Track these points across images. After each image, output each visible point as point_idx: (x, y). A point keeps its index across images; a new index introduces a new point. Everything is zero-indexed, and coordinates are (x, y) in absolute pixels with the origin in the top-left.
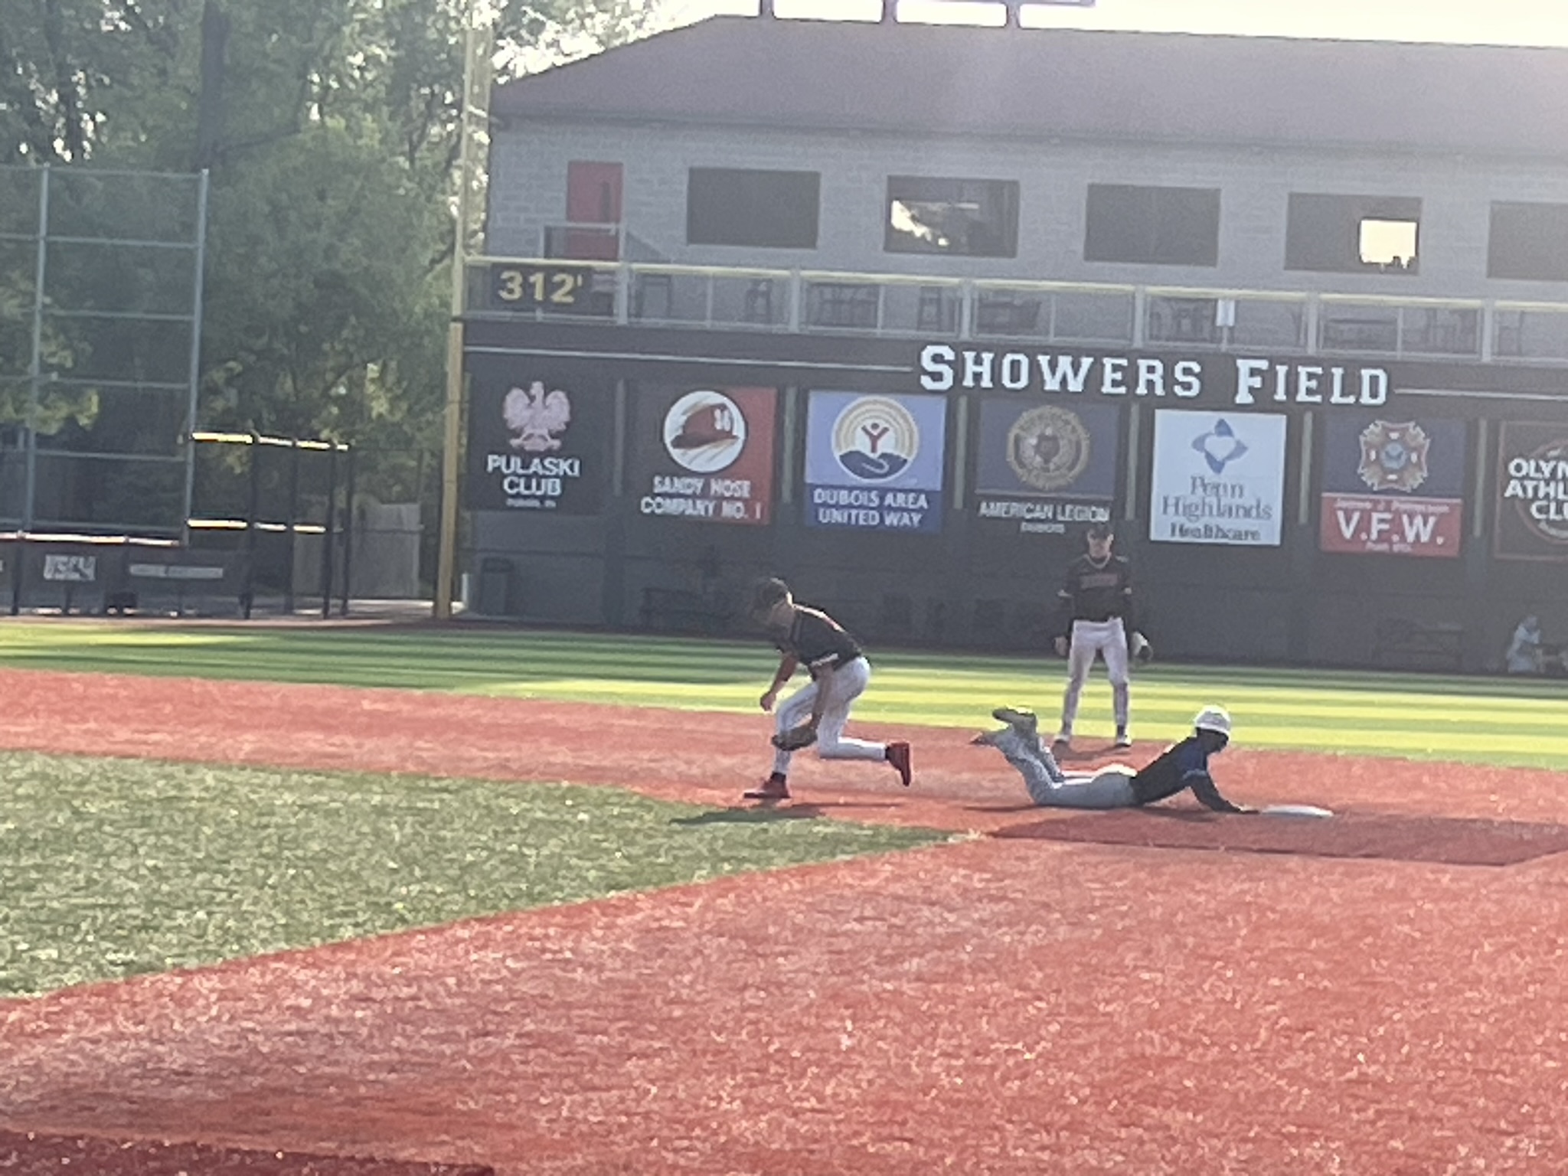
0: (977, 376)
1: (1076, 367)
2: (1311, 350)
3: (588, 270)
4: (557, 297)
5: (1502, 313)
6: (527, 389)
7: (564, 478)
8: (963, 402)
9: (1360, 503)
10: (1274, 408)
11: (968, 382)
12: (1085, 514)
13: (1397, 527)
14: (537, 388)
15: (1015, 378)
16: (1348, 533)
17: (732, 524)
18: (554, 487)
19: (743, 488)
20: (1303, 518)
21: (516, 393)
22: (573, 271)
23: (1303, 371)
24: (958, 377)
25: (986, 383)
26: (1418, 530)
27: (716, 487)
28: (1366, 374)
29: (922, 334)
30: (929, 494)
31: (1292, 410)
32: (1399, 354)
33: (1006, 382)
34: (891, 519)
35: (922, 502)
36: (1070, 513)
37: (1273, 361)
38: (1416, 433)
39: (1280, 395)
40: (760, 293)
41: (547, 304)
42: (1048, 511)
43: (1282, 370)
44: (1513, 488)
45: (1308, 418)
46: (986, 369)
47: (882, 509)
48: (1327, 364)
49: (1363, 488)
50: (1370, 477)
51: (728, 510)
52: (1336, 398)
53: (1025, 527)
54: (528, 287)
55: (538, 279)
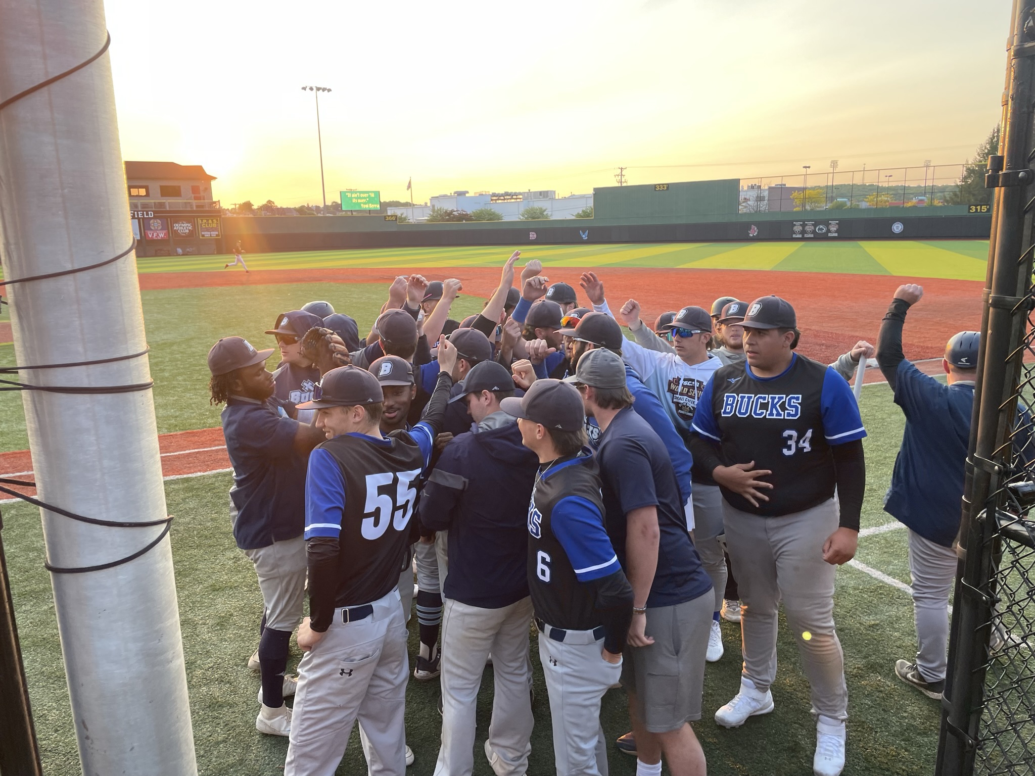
2: (140, 209)
5: (169, 203)
9: (152, 232)
10: (136, 218)
13: (158, 235)
16: (150, 236)
20: (143, 235)
23: (139, 213)
26: (162, 235)
28: (149, 213)
31: (139, 219)
32: (154, 209)
37: (134, 211)
38: (159, 221)
39: (136, 216)
43: (136, 213)
44: (175, 228)
45: (141, 220)
48: (143, 211)
49: (152, 230)
50: (153, 228)
52: (145, 216)
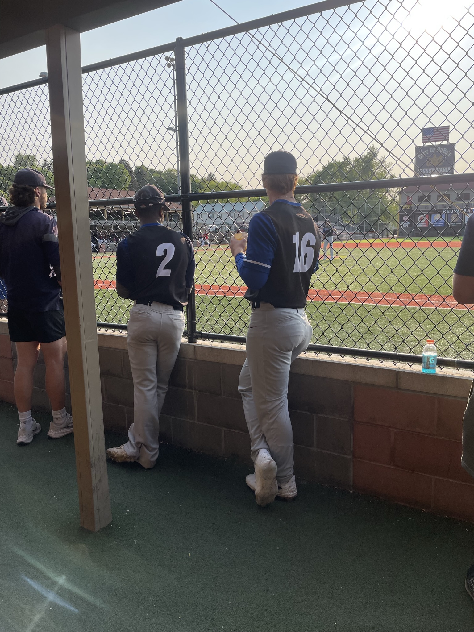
0: (448, 212)
1: (458, 210)
3: (411, 206)
4: (408, 208)
6: (405, 216)
7: (409, 224)
8: (447, 214)
11: (447, 213)
12: (459, 224)
14: (406, 216)
15: (452, 212)
17: (424, 227)
18: (408, 225)
19: (425, 224)
21: (404, 217)
22: (409, 206)
24: (446, 212)
25: (449, 212)
27: (423, 224)
29: (442, 209)
30: (443, 223)
33: (451, 212)
34: (440, 225)
35: (443, 224)
36: (457, 224)
40: (426, 206)
41: (407, 209)
42: (455, 224)
46: (449, 211)
47: (439, 224)
51: (424, 226)
53: (453, 225)
54: (405, 208)
55: (406, 207)
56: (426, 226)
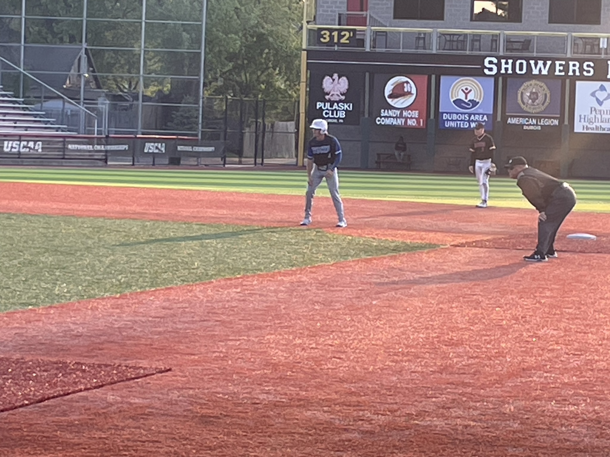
0: (506, 69)
1: (545, 65)
3: (354, 31)
4: (343, 41)
7: (346, 111)
8: (500, 79)
11: (503, 71)
12: (548, 122)
14: (336, 76)
15: (521, 69)
18: (342, 115)
21: (327, 78)
22: (349, 30)
24: (499, 69)
25: (510, 71)
27: (405, 114)
29: (485, 53)
30: (488, 115)
33: (518, 71)
35: (485, 118)
36: (543, 122)
40: (421, 38)
41: (339, 44)
42: (534, 121)
46: (510, 66)
47: (469, 121)
51: (410, 122)
53: (525, 128)
54: (331, 37)
55: (335, 34)
56: (418, 123)
